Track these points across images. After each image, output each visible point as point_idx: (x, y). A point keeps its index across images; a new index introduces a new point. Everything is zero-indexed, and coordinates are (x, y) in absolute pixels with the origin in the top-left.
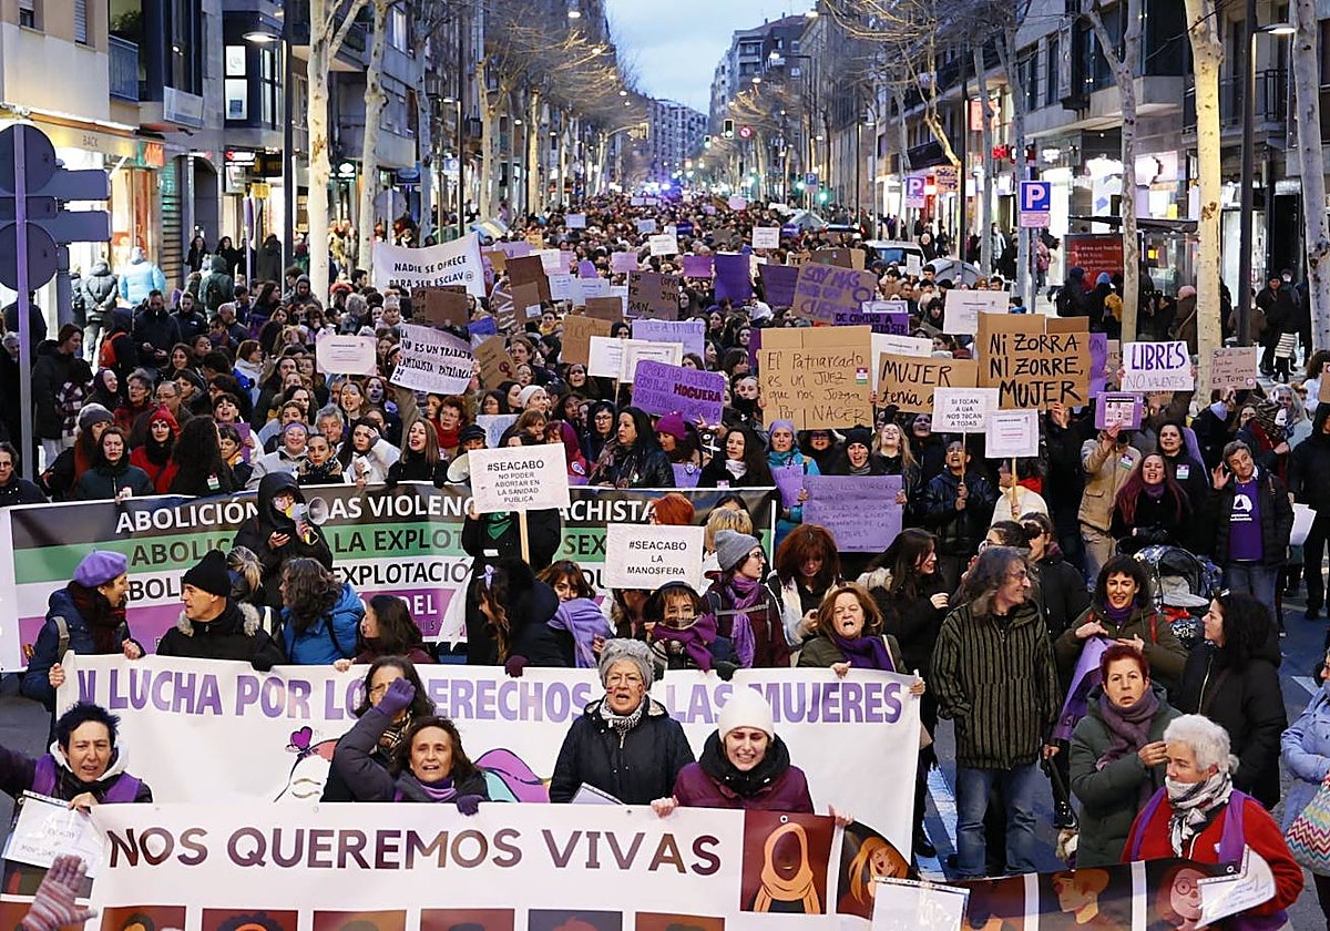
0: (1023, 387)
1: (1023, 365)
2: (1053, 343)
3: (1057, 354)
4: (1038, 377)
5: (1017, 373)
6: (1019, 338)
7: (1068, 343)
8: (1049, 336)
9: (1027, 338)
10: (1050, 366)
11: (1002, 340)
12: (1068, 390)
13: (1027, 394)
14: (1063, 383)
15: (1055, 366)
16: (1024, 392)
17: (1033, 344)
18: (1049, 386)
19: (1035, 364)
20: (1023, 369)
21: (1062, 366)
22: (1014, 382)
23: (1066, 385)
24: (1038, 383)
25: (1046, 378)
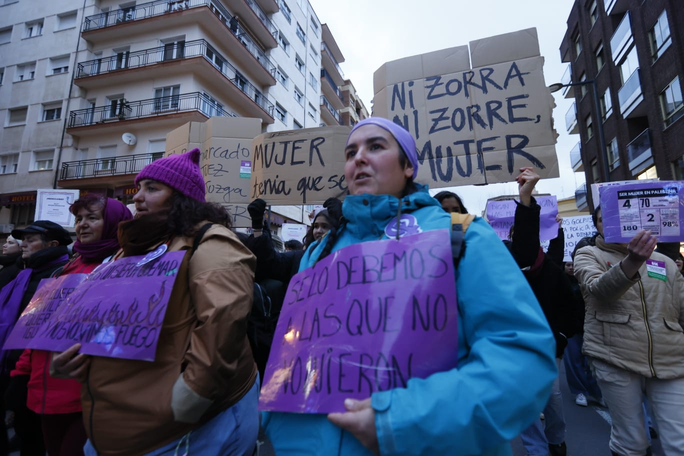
0: (444, 152)
1: (441, 118)
2: (484, 79)
3: (494, 94)
4: (465, 134)
5: (432, 130)
6: (432, 82)
7: (509, 76)
8: (477, 71)
9: (445, 79)
10: (483, 113)
11: (407, 89)
12: (518, 149)
13: (450, 162)
14: (509, 138)
15: (492, 113)
16: (445, 160)
17: (453, 87)
18: (485, 145)
19: (458, 115)
20: (441, 124)
21: (503, 112)
22: (428, 145)
23: (515, 142)
24: (466, 143)
25: (479, 132)
